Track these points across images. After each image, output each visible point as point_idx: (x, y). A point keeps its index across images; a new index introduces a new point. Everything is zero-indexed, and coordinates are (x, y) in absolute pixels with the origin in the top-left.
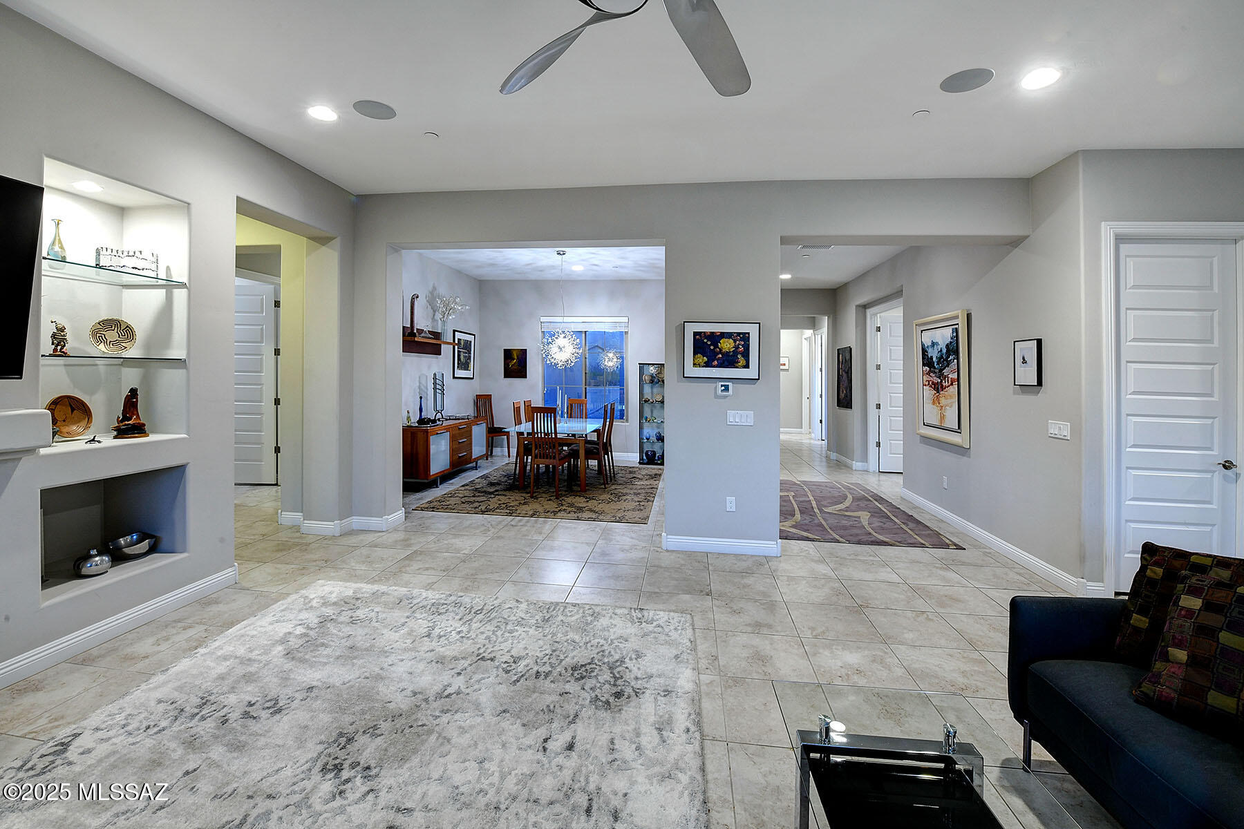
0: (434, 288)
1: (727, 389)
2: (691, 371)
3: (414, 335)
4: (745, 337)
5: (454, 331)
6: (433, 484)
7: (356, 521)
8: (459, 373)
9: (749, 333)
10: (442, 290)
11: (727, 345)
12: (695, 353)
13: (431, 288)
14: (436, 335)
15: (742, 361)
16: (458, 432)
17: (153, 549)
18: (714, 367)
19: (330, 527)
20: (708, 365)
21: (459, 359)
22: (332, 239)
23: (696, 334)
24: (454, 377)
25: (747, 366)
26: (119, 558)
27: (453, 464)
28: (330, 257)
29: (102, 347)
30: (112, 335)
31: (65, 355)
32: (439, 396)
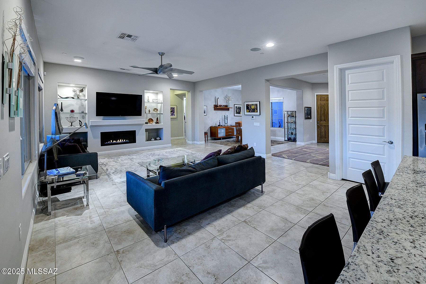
0: (227, 95)
1: (253, 117)
2: (246, 113)
3: (218, 106)
4: (256, 105)
5: (234, 105)
6: (220, 139)
7: (196, 142)
8: (236, 115)
9: (257, 104)
10: (229, 95)
11: (253, 107)
12: (247, 109)
13: (225, 95)
14: (226, 106)
15: (256, 111)
16: (228, 128)
17: (160, 139)
18: (250, 112)
19: (190, 142)
20: (249, 112)
21: (236, 111)
22: (190, 91)
23: (247, 105)
24: (234, 116)
25: (257, 112)
26: (156, 139)
27: (226, 135)
28: (190, 94)
29: (154, 112)
30: (156, 110)
31: (150, 113)
32: (226, 120)
